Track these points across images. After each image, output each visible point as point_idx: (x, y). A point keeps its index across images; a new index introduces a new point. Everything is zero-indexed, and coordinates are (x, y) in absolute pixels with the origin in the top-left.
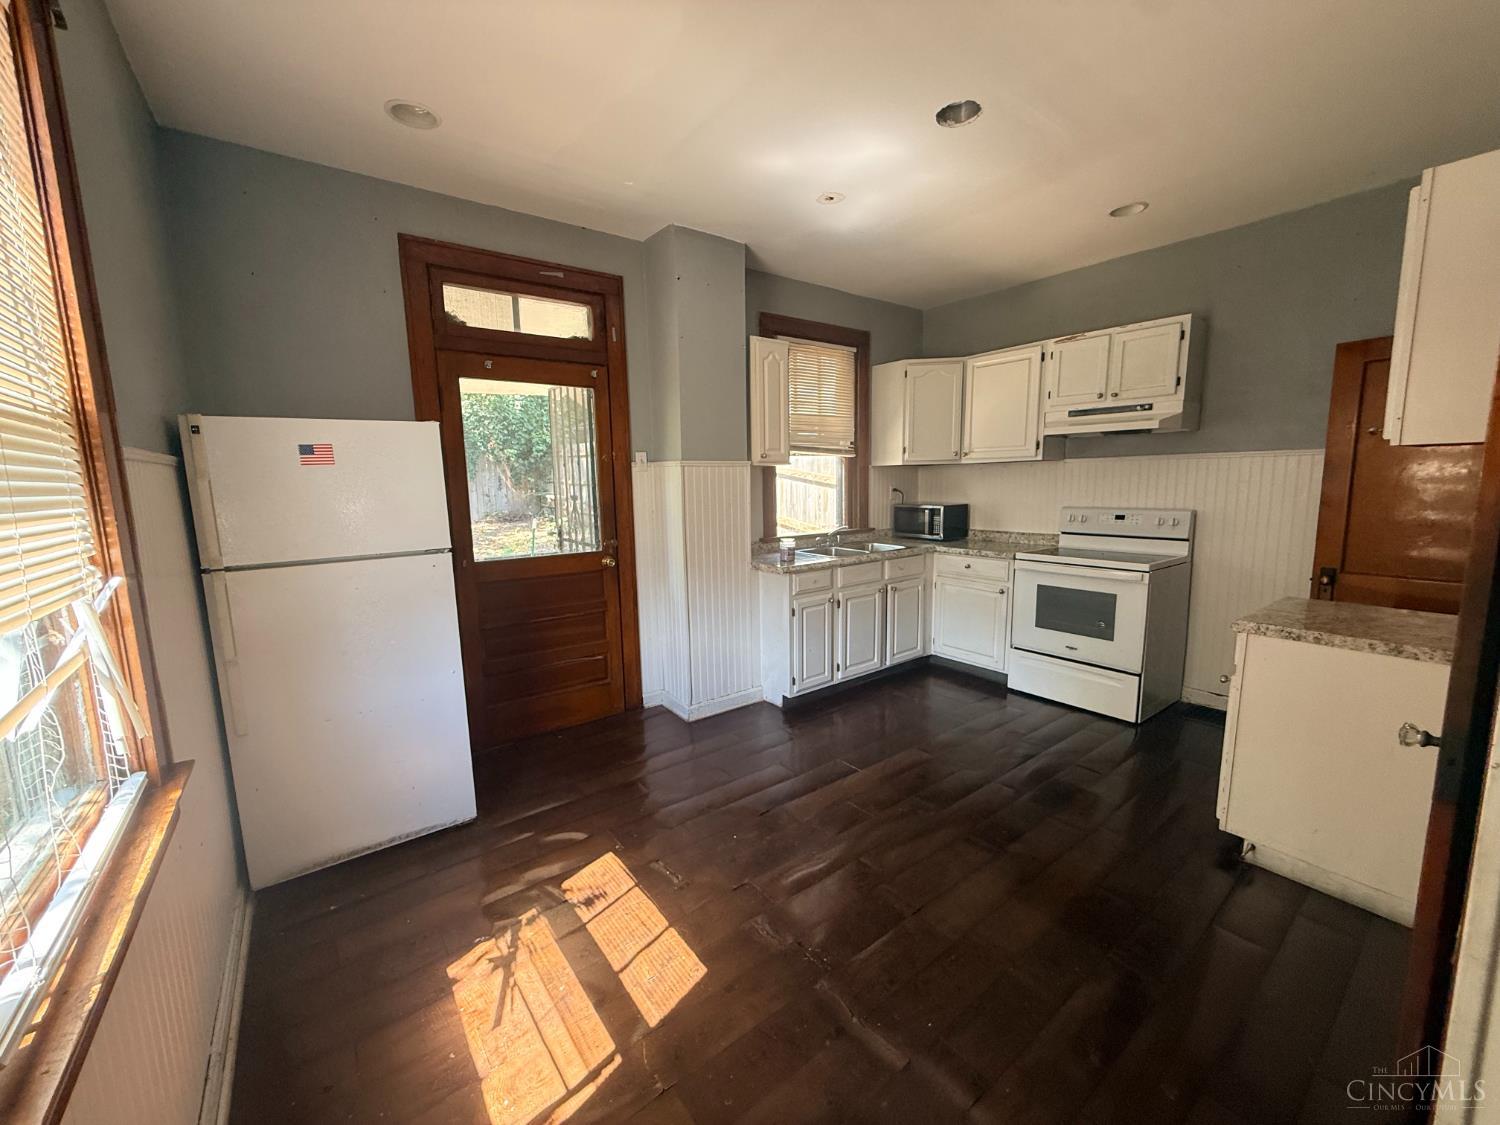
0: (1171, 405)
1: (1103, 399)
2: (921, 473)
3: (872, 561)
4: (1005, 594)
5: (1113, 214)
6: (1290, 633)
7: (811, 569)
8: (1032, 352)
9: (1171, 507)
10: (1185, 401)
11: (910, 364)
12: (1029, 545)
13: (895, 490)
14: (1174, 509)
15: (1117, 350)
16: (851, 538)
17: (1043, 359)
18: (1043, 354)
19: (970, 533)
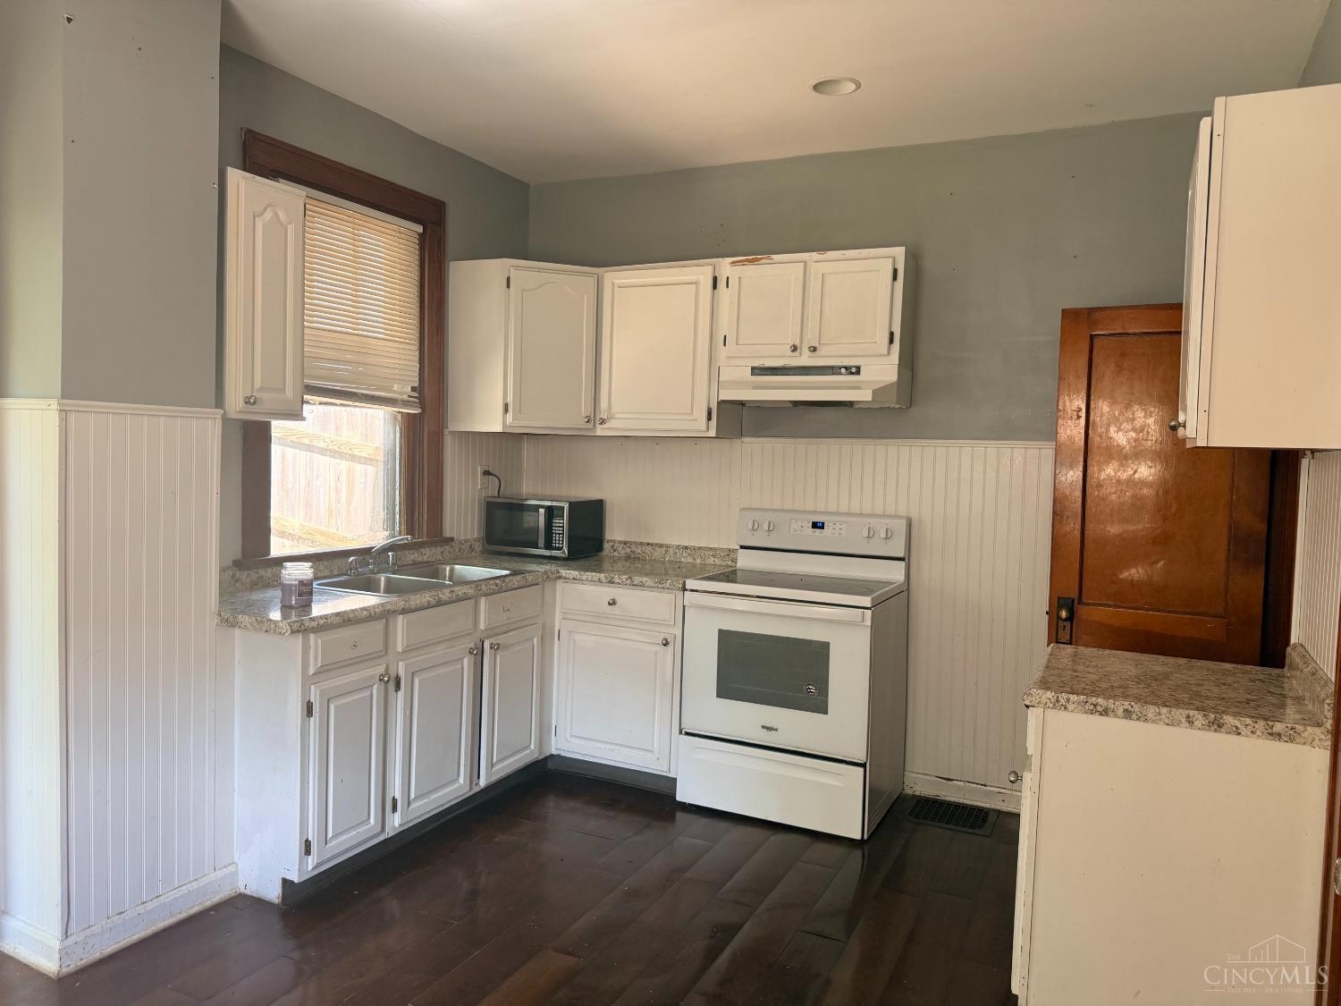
0: (883, 369)
1: (797, 353)
2: (527, 448)
3: (459, 600)
4: (670, 647)
5: (817, 87)
6: (1095, 706)
7: (346, 620)
8: (700, 272)
9: (881, 512)
10: (899, 365)
11: (517, 268)
12: (694, 566)
13: (487, 473)
14: (884, 516)
15: (814, 285)
16: (412, 556)
17: (715, 287)
18: (715, 280)
19: (607, 546)
